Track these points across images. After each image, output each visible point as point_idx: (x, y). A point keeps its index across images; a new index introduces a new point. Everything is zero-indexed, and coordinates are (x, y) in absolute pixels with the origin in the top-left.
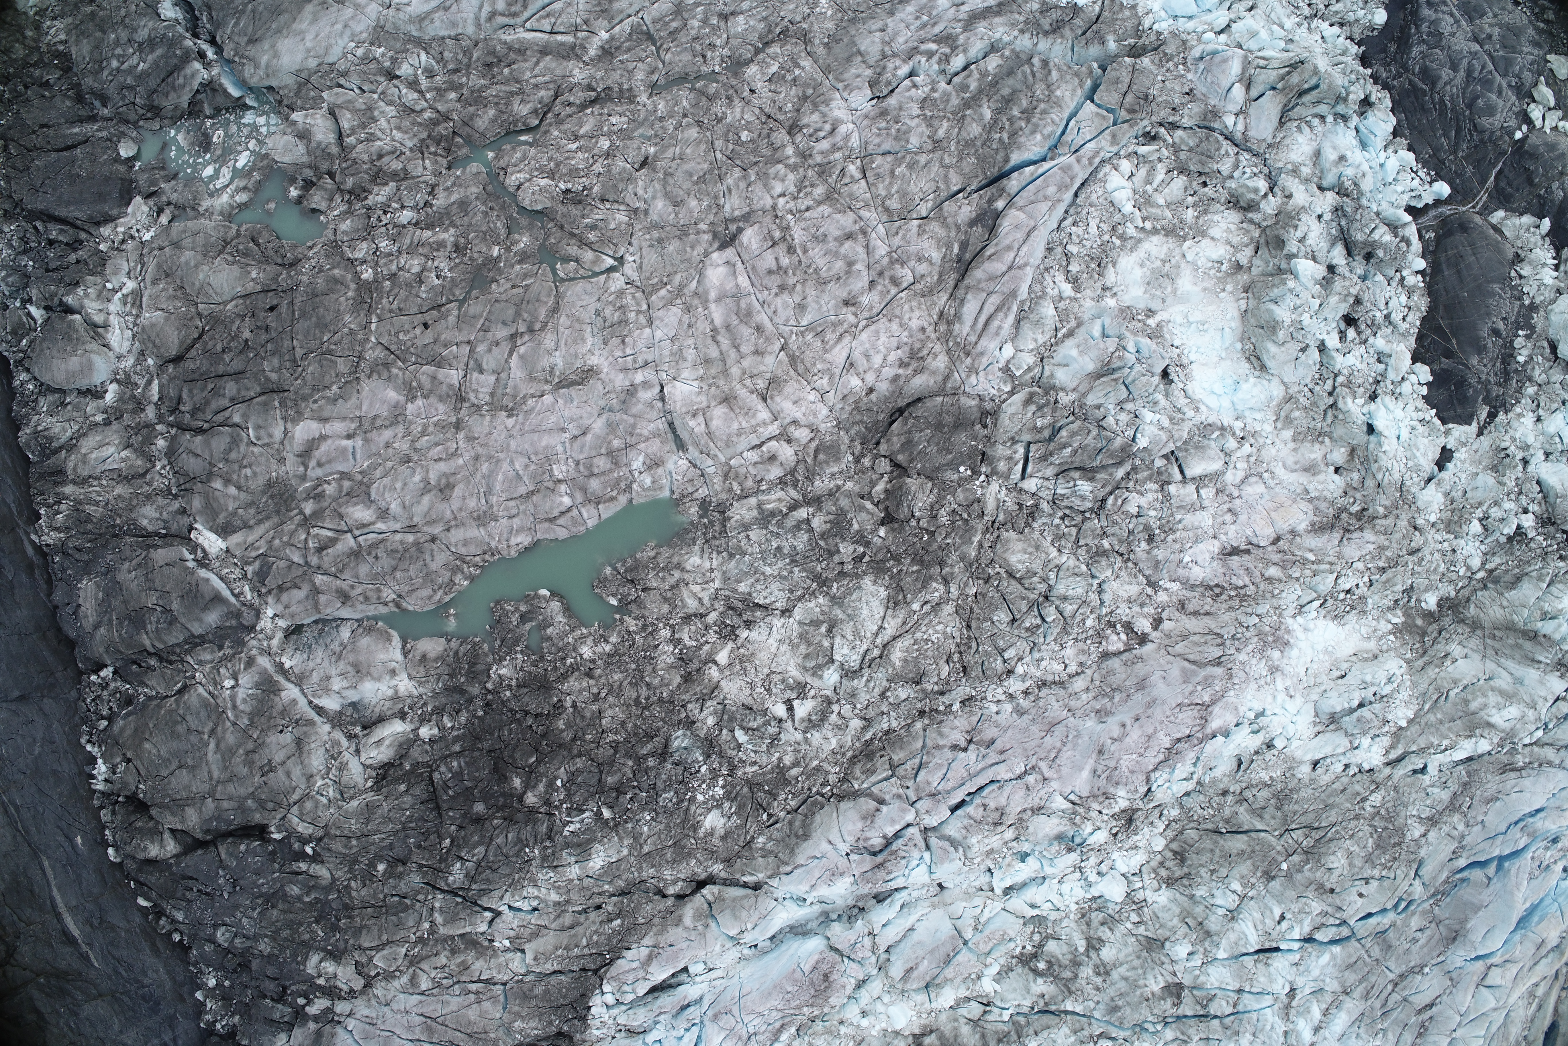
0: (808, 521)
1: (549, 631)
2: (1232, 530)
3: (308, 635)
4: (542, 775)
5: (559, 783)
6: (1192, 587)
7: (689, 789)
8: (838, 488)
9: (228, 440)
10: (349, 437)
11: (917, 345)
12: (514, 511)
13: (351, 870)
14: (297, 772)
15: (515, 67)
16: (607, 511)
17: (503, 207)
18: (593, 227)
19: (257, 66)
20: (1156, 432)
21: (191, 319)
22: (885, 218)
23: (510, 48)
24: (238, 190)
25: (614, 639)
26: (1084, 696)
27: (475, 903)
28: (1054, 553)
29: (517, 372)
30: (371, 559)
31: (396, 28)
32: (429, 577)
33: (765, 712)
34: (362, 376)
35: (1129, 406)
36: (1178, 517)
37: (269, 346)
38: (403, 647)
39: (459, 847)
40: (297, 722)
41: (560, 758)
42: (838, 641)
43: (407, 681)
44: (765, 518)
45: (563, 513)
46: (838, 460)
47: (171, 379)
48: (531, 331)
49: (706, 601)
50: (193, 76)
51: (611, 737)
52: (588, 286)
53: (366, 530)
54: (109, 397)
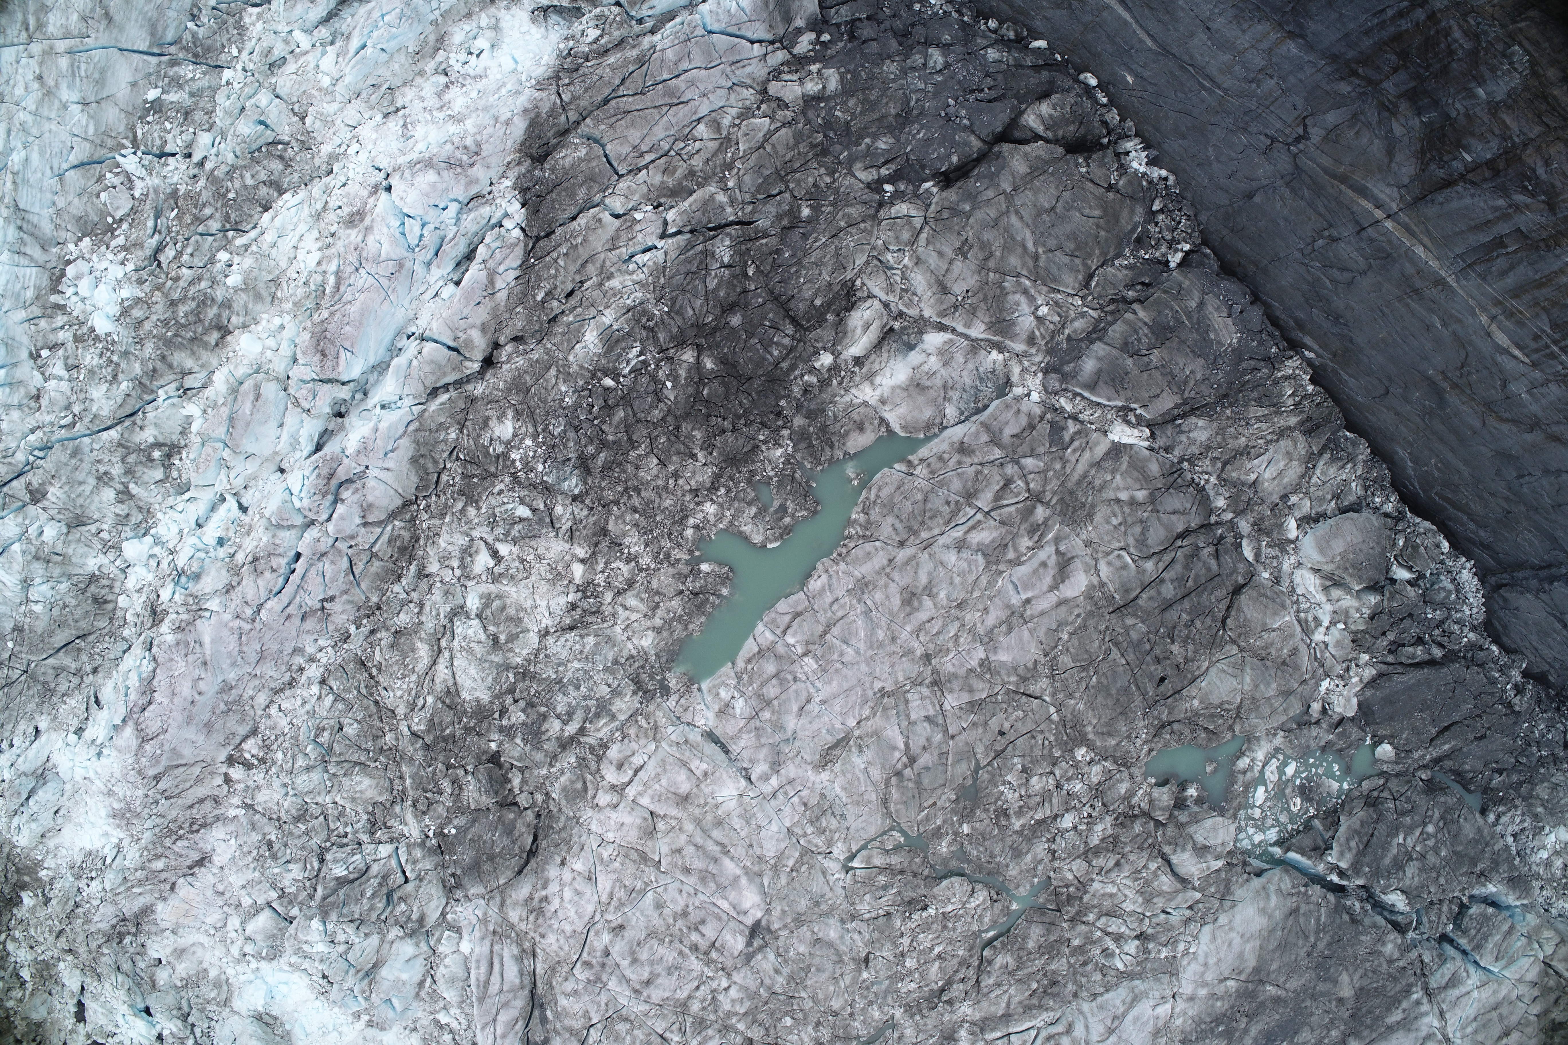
0: (565, 723)
1: (754, 510)
2: (211, 879)
3: (988, 390)
4: (687, 385)
5: (669, 384)
6: (217, 819)
7: (544, 443)
8: (551, 765)
9: (1150, 541)
10: (1028, 601)
11: (540, 921)
12: (835, 607)
13: (837, 192)
14: (933, 260)
15: (1027, 993)
16: (750, 647)
17: (980, 868)
18: (885, 888)
19: (1279, 891)
20: (309, 938)
21: (1240, 636)
22: (624, 1012)
23: (1040, 1007)
24: (1250, 768)
25: (689, 532)
26: (251, 693)
27: (691, 232)
28: (338, 799)
29: (894, 734)
30: (954, 498)
31: (1158, 980)
32: (890, 507)
33: (515, 542)
34: (1043, 660)
35: (341, 948)
36: (257, 874)
37: (1147, 646)
38: (888, 425)
39: (734, 276)
40: (956, 307)
41: (680, 407)
42: (482, 636)
43: (867, 399)
44: (603, 708)
45: (789, 626)
46: (564, 789)
47: (1235, 571)
48: (899, 774)
49: (620, 610)
50: (1342, 854)
51: (641, 451)
52: (864, 835)
53: (970, 523)
54: (1292, 524)
